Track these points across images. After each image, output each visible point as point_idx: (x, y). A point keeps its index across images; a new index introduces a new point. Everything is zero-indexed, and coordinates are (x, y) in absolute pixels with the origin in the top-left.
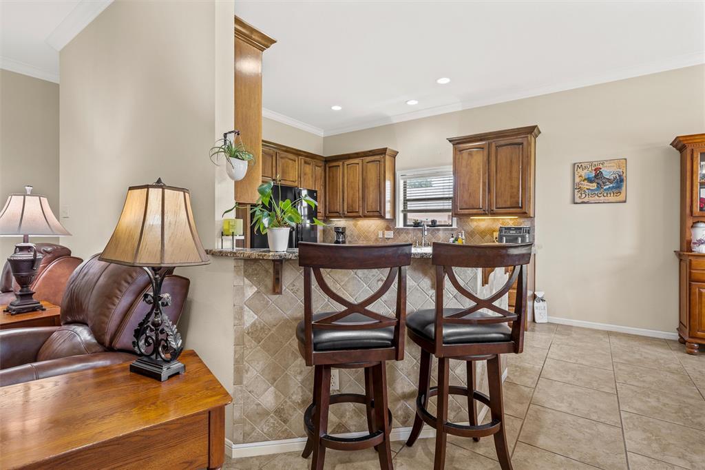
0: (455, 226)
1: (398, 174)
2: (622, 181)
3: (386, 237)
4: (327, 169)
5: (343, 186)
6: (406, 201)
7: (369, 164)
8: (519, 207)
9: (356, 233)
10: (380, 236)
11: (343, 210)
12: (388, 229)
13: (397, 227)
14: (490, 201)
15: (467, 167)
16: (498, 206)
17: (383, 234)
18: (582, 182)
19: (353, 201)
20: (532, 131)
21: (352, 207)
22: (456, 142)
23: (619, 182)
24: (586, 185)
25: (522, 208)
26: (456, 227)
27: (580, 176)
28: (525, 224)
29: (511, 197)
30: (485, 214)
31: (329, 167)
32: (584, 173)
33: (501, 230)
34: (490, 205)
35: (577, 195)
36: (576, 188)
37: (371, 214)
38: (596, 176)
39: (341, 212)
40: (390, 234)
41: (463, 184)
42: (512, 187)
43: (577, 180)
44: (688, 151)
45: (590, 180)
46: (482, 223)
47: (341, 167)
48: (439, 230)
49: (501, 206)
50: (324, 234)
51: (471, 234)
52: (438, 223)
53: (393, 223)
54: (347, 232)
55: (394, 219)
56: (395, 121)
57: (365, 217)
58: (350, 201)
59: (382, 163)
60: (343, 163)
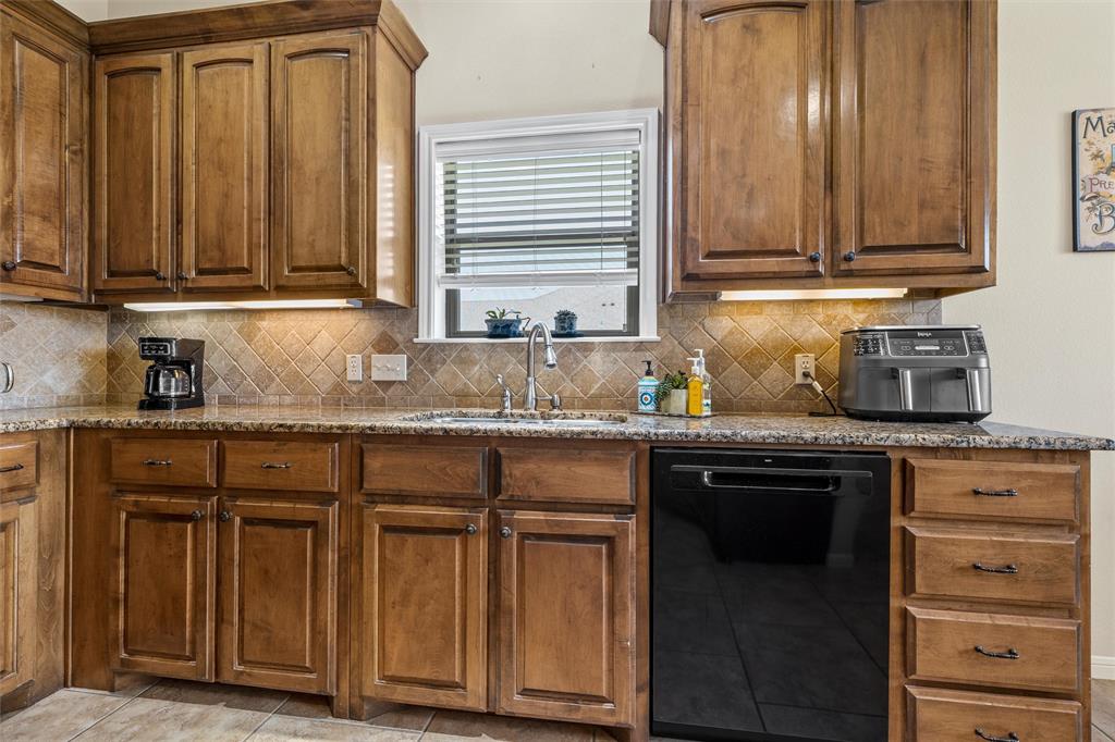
1: (424, 134)
3: (376, 376)
4: (102, 83)
5: (178, 158)
6: (454, 244)
7: (297, 63)
8: (955, 247)
9: (250, 363)
10: (355, 374)
11: (179, 265)
12: (386, 345)
13: (423, 338)
15: (734, 81)
16: (868, 243)
17: (367, 367)
18: (1103, 177)
19: (224, 224)
21: (221, 248)
25: (968, 250)
26: (654, 337)
27: (1095, 157)
29: (922, 205)
30: (811, 277)
31: (112, 75)
35: (1087, 221)
36: (1084, 195)
37: (311, 278)
39: (168, 271)
40: (395, 367)
41: (723, 154)
43: (1086, 168)
47: (167, 72)
48: (588, 348)
49: (879, 242)
50: (111, 370)
52: (579, 326)
53: (408, 323)
54: (212, 361)
55: (408, 309)
57: (283, 291)
58: (211, 224)
59: (360, 61)
60: (178, 61)
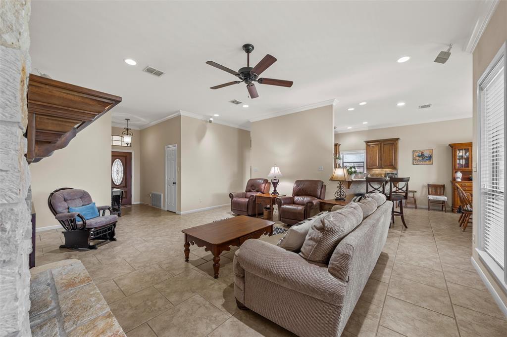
0: (365, 172)
2: (431, 157)
14: (381, 163)
15: (371, 151)
18: (416, 157)
20: (397, 139)
22: (367, 142)
23: (430, 157)
24: (418, 158)
25: (394, 166)
28: (394, 172)
29: (390, 162)
30: (379, 168)
32: (417, 154)
33: (385, 174)
34: (381, 165)
35: (415, 162)
36: (414, 159)
38: (422, 155)
41: (370, 158)
42: (390, 159)
43: (414, 156)
44: (454, 148)
45: (419, 157)
46: (377, 171)
49: (385, 165)
51: (372, 175)
56: (339, 132)
